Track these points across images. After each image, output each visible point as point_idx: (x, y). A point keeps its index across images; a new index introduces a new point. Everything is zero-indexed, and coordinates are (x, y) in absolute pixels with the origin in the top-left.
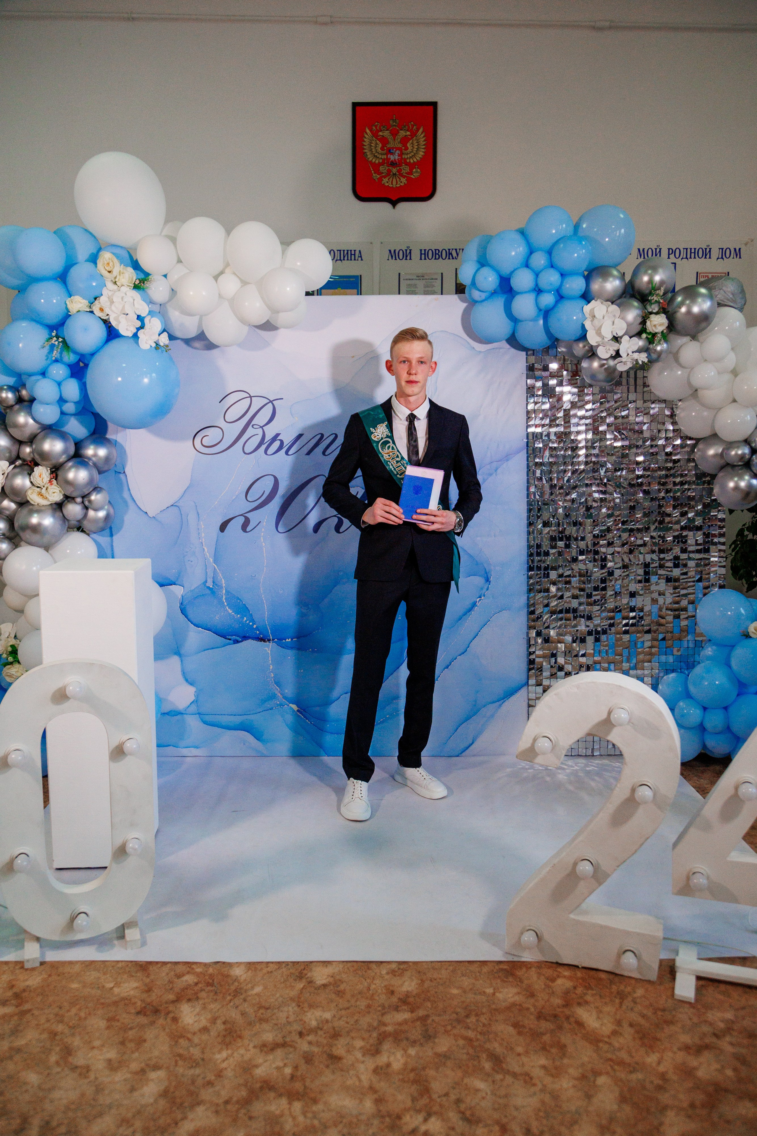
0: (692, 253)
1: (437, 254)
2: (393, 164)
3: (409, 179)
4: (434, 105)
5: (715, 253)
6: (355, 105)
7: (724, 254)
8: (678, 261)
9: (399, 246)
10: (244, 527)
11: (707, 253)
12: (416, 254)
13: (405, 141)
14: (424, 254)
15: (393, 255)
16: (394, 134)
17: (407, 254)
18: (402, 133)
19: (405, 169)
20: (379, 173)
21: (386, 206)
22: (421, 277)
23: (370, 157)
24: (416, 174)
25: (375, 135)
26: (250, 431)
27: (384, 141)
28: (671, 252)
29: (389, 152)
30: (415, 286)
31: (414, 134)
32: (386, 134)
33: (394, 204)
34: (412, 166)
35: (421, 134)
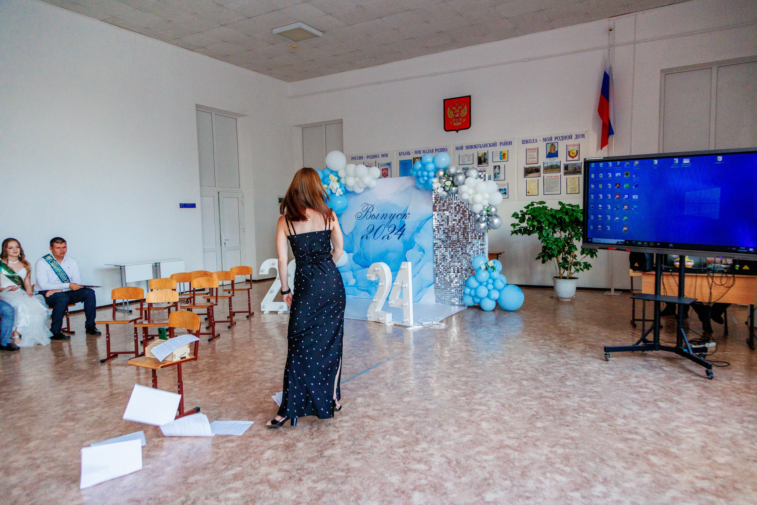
0: (564, 138)
1: (471, 147)
2: (457, 118)
3: (462, 122)
4: (470, 97)
5: (574, 137)
6: (444, 100)
7: (577, 137)
8: (559, 141)
9: (459, 145)
10: (367, 238)
11: (570, 137)
12: (464, 148)
13: (460, 110)
14: (467, 147)
15: (457, 148)
16: (457, 108)
17: (462, 148)
18: (460, 107)
19: (461, 119)
20: (452, 121)
21: (455, 132)
22: (466, 155)
23: (449, 117)
24: (464, 120)
25: (451, 109)
26: (368, 213)
27: (454, 111)
28: (556, 138)
29: (455, 114)
30: (464, 158)
31: (463, 107)
32: (454, 108)
33: (457, 131)
34: (463, 118)
35: (466, 107)
